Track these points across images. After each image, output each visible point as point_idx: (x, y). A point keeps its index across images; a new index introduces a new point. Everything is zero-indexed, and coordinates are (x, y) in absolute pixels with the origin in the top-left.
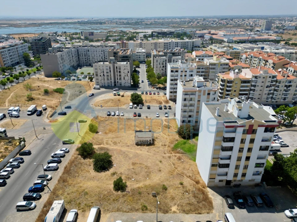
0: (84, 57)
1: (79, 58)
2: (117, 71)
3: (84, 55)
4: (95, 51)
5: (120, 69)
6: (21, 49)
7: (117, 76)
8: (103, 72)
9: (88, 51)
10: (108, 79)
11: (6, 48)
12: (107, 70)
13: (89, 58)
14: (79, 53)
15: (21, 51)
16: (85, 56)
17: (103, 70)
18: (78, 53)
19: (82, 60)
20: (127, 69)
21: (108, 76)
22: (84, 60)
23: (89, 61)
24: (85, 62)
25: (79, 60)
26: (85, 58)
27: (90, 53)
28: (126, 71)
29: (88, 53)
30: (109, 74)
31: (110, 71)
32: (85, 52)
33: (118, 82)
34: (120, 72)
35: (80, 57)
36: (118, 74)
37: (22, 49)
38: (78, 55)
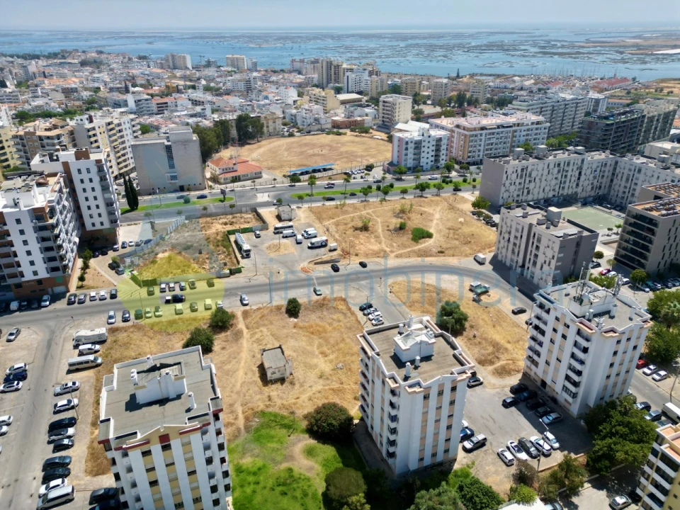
0: (623, 184)
1: (612, 181)
2: (533, 243)
3: (624, 179)
4: (656, 176)
5: (539, 240)
6: (525, 133)
7: (531, 254)
8: (510, 233)
9: (639, 171)
10: (513, 252)
11: (486, 129)
12: (517, 230)
13: (634, 190)
14: (617, 171)
15: (524, 138)
16: (627, 180)
17: (511, 227)
18: (615, 169)
19: (616, 188)
20: (552, 248)
21: (515, 244)
22: (622, 189)
23: (633, 195)
24: (620, 195)
25: (610, 186)
26: (625, 187)
27: (641, 177)
28: (549, 253)
29: (636, 175)
30: (518, 242)
31: (521, 236)
32: (630, 170)
33: (528, 268)
34: (537, 248)
35: (615, 181)
36: (534, 252)
37: (527, 135)
38: (613, 174)
